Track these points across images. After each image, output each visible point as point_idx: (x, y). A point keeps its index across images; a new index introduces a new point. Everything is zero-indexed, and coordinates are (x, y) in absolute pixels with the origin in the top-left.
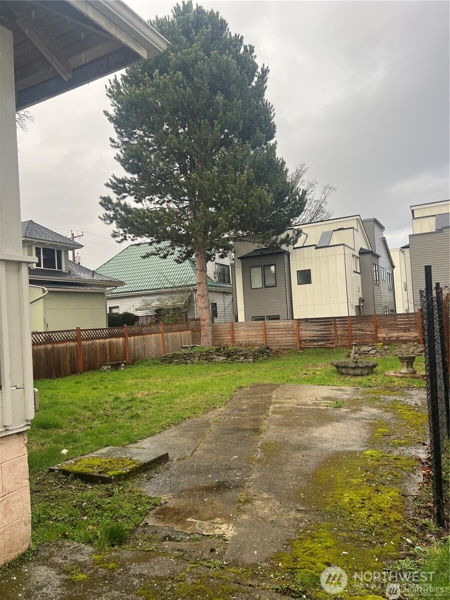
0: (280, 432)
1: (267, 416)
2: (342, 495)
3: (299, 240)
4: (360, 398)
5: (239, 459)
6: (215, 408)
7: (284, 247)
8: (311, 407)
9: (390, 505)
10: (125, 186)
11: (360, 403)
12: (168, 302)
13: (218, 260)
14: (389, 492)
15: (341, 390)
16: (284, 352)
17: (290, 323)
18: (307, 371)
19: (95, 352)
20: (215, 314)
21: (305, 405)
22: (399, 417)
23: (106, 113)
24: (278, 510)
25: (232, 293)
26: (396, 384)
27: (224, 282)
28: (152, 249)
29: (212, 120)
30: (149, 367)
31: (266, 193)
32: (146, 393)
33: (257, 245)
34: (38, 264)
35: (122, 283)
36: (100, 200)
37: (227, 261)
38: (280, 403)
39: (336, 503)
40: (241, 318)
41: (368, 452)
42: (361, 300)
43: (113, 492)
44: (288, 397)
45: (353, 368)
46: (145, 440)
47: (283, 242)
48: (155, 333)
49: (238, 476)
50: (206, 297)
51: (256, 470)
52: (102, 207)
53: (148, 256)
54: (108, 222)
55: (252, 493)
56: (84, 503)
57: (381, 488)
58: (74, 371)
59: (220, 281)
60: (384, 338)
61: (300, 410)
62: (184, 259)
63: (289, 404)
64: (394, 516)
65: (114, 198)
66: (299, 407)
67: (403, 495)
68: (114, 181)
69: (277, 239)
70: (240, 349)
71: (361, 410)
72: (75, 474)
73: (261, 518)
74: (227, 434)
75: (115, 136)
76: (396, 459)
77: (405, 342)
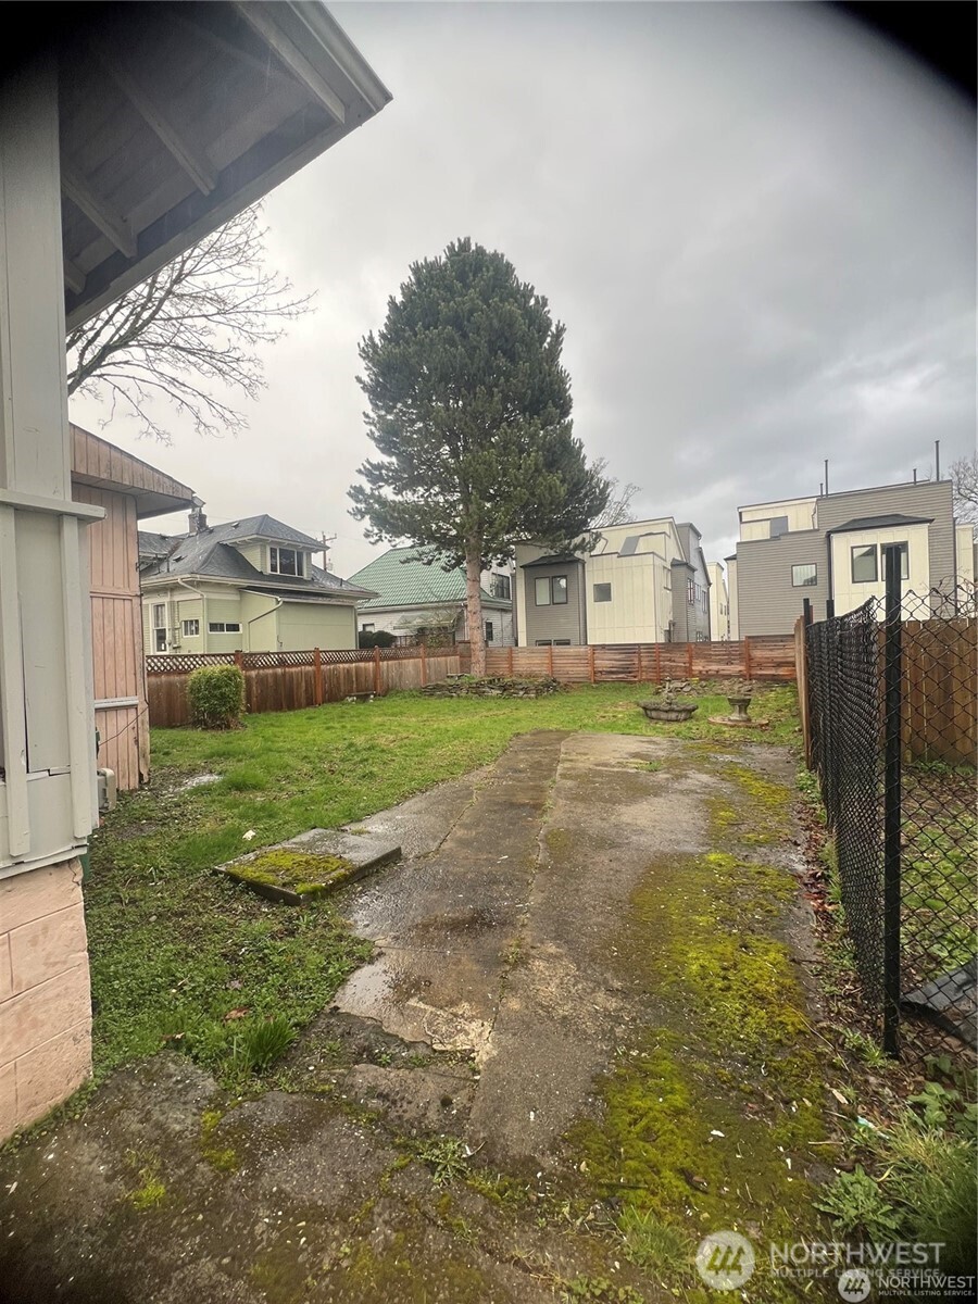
0: (572, 812)
1: (554, 782)
2: (684, 953)
3: (597, 545)
4: (681, 755)
5: (509, 863)
6: (481, 765)
7: (578, 554)
8: (616, 769)
9: (776, 987)
10: (381, 473)
11: (682, 764)
12: (433, 620)
13: (495, 568)
14: (767, 952)
15: (654, 743)
16: (575, 686)
17: (582, 649)
18: (606, 712)
19: (338, 678)
20: (490, 636)
21: (606, 765)
22: (743, 790)
23: (359, 380)
24: (574, 986)
25: (511, 611)
26: (727, 735)
27: (503, 596)
28: (414, 553)
29: (491, 387)
30: (404, 700)
31: (558, 482)
32: (391, 737)
33: (545, 550)
34: (274, 568)
35: (376, 595)
36: (348, 489)
37: (506, 571)
38: (571, 761)
39: (676, 974)
40: (522, 642)
41: (712, 857)
42: (672, 624)
43: (297, 925)
44: (582, 751)
45: (666, 711)
46: (375, 817)
47: (577, 547)
48: (413, 658)
49: (506, 899)
50: (478, 615)
51: (537, 887)
52: (350, 499)
53: (407, 561)
54: (359, 517)
55: (529, 940)
56: (243, 946)
57: (751, 939)
58: (311, 702)
59: (497, 595)
60: (700, 672)
61: (600, 774)
62: (453, 567)
63: (584, 764)
64: (793, 1018)
65: (368, 487)
66: (599, 768)
67: (793, 960)
68: (368, 466)
69: (570, 544)
70: (520, 680)
71: (686, 777)
72: (247, 883)
73: (542, 1006)
74: (495, 812)
75: (369, 408)
76: (759, 873)
77: (728, 677)
